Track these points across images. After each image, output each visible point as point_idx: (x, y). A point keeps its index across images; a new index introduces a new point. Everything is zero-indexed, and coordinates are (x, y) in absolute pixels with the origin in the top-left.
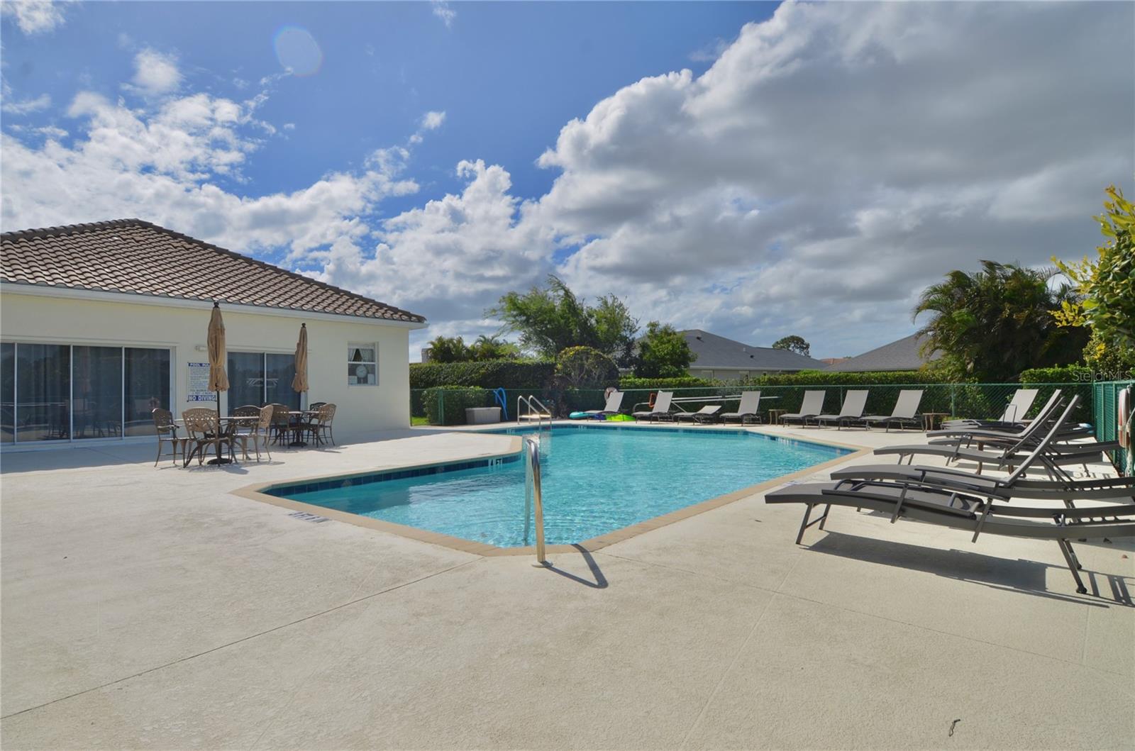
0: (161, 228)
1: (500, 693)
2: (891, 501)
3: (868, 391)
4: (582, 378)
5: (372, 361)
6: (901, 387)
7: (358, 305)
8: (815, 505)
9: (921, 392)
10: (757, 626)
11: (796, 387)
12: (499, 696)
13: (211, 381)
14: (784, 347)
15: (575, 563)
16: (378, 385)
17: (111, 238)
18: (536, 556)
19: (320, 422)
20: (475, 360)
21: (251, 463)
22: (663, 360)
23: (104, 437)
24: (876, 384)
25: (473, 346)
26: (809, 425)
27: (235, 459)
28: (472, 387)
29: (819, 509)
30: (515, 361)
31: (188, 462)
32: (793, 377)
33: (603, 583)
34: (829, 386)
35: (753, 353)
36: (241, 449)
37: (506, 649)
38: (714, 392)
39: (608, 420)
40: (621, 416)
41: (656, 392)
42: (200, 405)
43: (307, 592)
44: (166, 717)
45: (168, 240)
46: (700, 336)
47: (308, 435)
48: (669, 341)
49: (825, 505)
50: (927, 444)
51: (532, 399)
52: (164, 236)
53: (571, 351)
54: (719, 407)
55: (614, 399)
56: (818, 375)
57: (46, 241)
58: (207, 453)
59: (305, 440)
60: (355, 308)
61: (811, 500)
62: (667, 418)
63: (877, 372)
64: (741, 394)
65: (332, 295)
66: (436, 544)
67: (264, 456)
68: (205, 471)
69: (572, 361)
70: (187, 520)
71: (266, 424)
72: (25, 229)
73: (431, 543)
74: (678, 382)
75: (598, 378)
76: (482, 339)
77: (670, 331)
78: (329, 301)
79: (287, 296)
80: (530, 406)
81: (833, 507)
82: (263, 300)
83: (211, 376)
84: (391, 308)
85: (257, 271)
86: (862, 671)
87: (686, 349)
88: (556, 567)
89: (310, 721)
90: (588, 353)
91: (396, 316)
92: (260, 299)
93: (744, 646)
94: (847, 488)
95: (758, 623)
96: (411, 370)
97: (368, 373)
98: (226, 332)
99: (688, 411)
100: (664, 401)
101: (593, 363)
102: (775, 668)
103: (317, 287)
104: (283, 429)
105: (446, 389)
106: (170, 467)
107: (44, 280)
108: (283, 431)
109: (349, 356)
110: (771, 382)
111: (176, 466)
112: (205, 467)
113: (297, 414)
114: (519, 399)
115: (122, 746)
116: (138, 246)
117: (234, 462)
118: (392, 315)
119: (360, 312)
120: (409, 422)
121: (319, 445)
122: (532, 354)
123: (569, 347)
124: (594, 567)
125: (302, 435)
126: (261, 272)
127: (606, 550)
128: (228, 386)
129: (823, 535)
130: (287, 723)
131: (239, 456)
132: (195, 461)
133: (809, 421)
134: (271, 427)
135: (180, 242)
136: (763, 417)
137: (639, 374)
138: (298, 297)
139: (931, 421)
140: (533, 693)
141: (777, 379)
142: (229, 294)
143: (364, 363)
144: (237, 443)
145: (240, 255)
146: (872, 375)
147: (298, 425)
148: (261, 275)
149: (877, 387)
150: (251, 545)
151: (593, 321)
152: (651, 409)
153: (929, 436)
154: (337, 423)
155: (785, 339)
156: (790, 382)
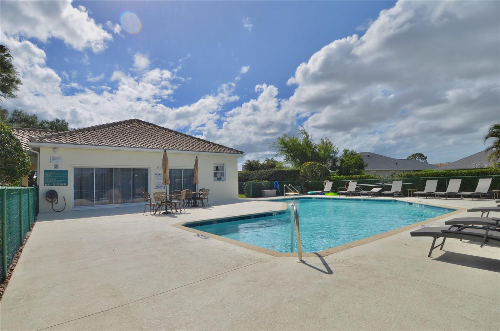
0: (144, 122)
1: (287, 320)
2: (481, 236)
3: (461, 180)
4: (313, 176)
5: (223, 171)
6: (479, 177)
7: (217, 148)
8: (438, 238)
9: (491, 179)
10: (411, 297)
11: (422, 178)
12: (286, 321)
13: (163, 181)
14: (413, 159)
15: (315, 261)
16: (225, 181)
17: (127, 126)
18: (298, 257)
19: (203, 197)
20: (265, 169)
21: (178, 213)
22: (351, 167)
23: (125, 203)
24: (465, 176)
25: (263, 163)
26: (429, 197)
27: (172, 212)
28: (264, 181)
29: (440, 240)
30: (282, 169)
31: (155, 213)
32: (419, 173)
33: (330, 272)
34: (440, 177)
35: (397, 162)
36: (174, 208)
37: (288, 300)
38: (378, 182)
39: (325, 195)
40: (332, 193)
41: (349, 182)
42: (159, 190)
43: (203, 268)
44: (152, 318)
45: (147, 126)
46: (369, 155)
47: (199, 202)
48: (354, 158)
49: (443, 238)
50: (497, 206)
51: (290, 186)
52: (146, 125)
53: (307, 164)
54: (381, 189)
55: (328, 186)
56: (433, 172)
57: (105, 129)
58: (162, 209)
59: (198, 204)
60: (216, 149)
61: (436, 235)
62: (354, 194)
63: (466, 170)
64: (392, 182)
65: (207, 144)
66: (253, 250)
67: (183, 210)
68: (162, 217)
69: (308, 168)
70: (156, 237)
71: (183, 197)
72: (97, 125)
73: (251, 249)
74: (359, 177)
75: (320, 176)
76: (267, 160)
77: (354, 153)
78: (206, 147)
79: (190, 146)
80: (289, 189)
81: (447, 238)
82: (181, 148)
83: (164, 178)
84: (230, 149)
85: (179, 136)
86: (469, 323)
87: (362, 161)
88: (307, 263)
89: (208, 324)
90: (315, 165)
91: (232, 152)
92: (180, 147)
93: (405, 307)
94: (455, 229)
95: (411, 296)
96: (238, 174)
97: (221, 176)
98: (169, 161)
99: (365, 191)
100: (352, 186)
101: (318, 169)
102: (422, 319)
103: (201, 141)
104: (189, 199)
105: (253, 182)
106: (149, 215)
107: (98, 143)
108: (189, 201)
109: (214, 169)
110: (407, 176)
111: (151, 214)
112: (161, 215)
113: (194, 194)
114: (284, 186)
115: (136, 329)
116: (137, 129)
117: (172, 213)
118: (230, 151)
119: (218, 151)
120: (238, 196)
121: (203, 206)
122: (290, 166)
123: (306, 162)
124: (325, 264)
125: (197, 202)
126: (181, 137)
127: (330, 256)
128: (169, 183)
129: (442, 253)
130: (199, 324)
131: (174, 211)
132: (158, 213)
133: (429, 195)
134: (185, 199)
135: (151, 127)
136: (405, 193)
137: (340, 173)
138: (194, 146)
139: (497, 194)
140: (302, 321)
141: (411, 175)
142: (169, 146)
143: (220, 172)
144: (173, 205)
145: (173, 130)
146: (463, 171)
147: (195, 198)
148: (181, 138)
149: (467, 177)
150: (180, 248)
151: (317, 150)
152: (346, 190)
153: (497, 202)
154: (210, 197)
155: (414, 155)
156: (418, 176)
